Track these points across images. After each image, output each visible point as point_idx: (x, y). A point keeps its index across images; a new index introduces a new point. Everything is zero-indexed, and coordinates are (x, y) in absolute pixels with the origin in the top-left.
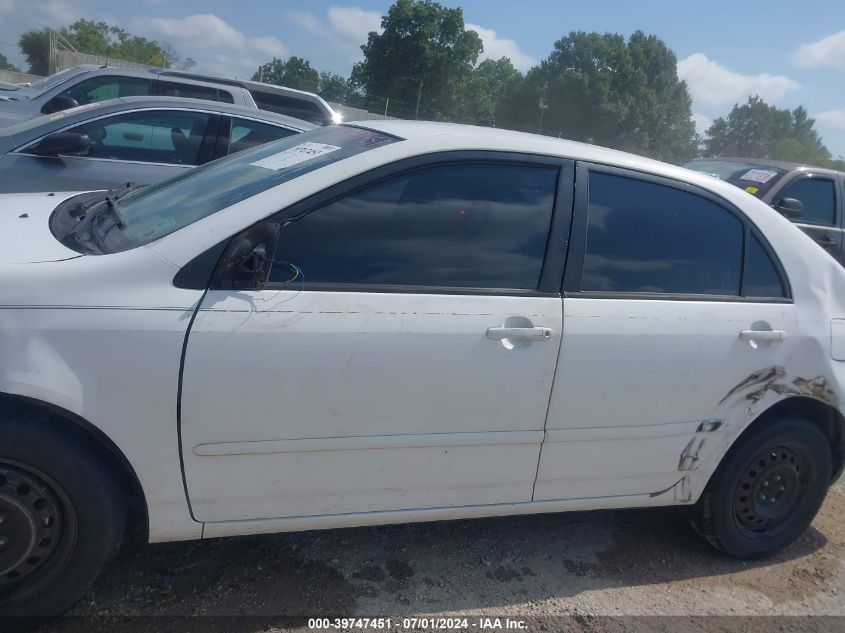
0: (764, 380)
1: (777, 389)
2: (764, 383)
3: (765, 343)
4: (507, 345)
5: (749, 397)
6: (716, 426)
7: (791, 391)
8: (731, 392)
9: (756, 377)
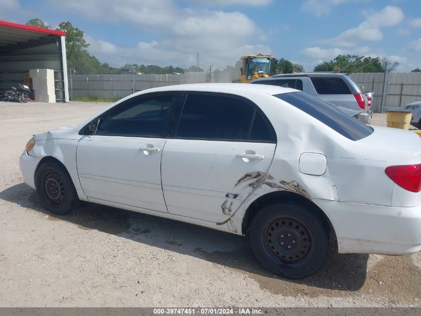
0: (255, 177)
1: (270, 185)
2: (256, 179)
3: (252, 160)
4: (146, 153)
5: (250, 185)
6: (235, 196)
7: (279, 187)
8: (239, 181)
9: (250, 176)
